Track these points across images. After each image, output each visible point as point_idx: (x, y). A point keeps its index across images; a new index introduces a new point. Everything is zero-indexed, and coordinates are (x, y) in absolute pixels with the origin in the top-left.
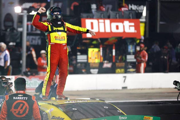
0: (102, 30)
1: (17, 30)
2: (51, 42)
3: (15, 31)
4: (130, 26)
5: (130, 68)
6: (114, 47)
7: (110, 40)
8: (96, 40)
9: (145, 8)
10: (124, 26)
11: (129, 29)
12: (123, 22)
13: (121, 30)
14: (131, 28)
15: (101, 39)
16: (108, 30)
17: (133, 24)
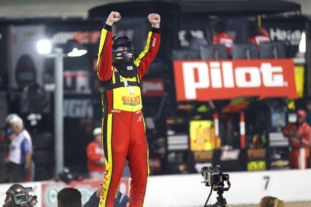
0: (217, 84)
1: (43, 89)
2: (114, 108)
3: (39, 91)
4: (274, 73)
5: (276, 160)
6: (242, 117)
7: (234, 103)
8: (206, 103)
9: (304, 35)
10: (261, 74)
11: (273, 79)
12: (259, 66)
13: (255, 83)
14: (276, 77)
15: (215, 102)
16: (229, 84)
17: (279, 69)
